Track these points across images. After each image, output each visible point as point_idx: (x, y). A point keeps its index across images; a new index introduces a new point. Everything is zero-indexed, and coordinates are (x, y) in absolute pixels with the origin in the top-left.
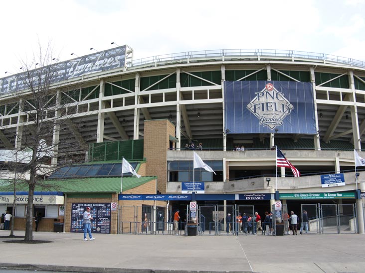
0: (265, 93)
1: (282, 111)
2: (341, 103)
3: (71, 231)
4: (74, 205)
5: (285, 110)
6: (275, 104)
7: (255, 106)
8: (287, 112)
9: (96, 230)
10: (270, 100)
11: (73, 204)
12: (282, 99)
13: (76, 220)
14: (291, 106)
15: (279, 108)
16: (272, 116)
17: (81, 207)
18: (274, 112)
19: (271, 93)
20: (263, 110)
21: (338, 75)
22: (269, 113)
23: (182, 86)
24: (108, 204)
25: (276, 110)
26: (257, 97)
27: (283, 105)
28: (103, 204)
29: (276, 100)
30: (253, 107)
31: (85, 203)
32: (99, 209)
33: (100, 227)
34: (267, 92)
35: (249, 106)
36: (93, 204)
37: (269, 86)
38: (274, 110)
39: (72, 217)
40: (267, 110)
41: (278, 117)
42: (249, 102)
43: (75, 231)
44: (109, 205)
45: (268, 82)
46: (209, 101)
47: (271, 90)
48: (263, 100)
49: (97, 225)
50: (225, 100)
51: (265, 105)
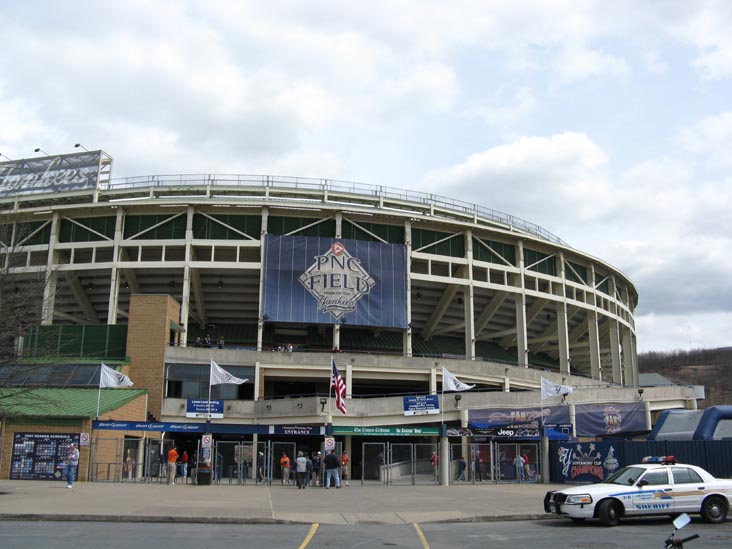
0: (330, 259)
1: (355, 289)
2: (450, 280)
3: (11, 478)
4: (19, 436)
5: (361, 286)
6: (345, 276)
7: (312, 278)
8: (365, 290)
9: (54, 477)
10: (337, 270)
11: (16, 434)
12: (357, 270)
13: (20, 460)
14: (371, 281)
15: (352, 283)
16: (338, 297)
17: (30, 439)
18: (342, 290)
19: (340, 259)
20: (325, 286)
21: (448, 235)
22: (334, 290)
23: (196, 236)
24: (76, 435)
25: (345, 286)
26: (316, 263)
27: (358, 279)
28: (67, 435)
29: (346, 271)
30: (309, 280)
31: (37, 434)
32: (60, 443)
33: (61, 470)
34: (333, 257)
35: (303, 277)
36: (50, 434)
37: (338, 247)
38: (343, 286)
39: (13, 456)
40: (332, 286)
41: (348, 298)
42: (303, 272)
43: (18, 478)
44: (77, 437)
45: (336, 241)
46: (238, 265)
47: (340, 253)
48: (326, 268)
49: (56, 466)
50: (264, 265)
51: (329, 278)
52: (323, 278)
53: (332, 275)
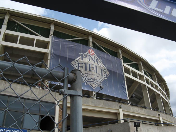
0: (88, 56)
1: (101, 75)
5: (103, 74)
6: (96, 67)
7: (78, 64)
8: (105, 76)
10: (92, 62)
12: (101, 65)
14: (108, 73)
15: (99, 71)
16: (93, 77)
18: (95, 73)
19: (93, 57)
20: (86, 70)
22: (91, 73)
23: (8, 29)
25: (96, 72)
26: (81, 57)
27: (102, 70)
30: (77, 65)
34: (89, 56)
35: (73, 63)
37: (91, 51)
38: (95, 71)
40: (90, 70)
41: (98, 79)
42: (74, 60)
45: (90, 48)
46: (34, 48)
47: (93, 54)
50: (51, 51)
51: (88, 66)
52: (84, 65)
53: (90, 65)
